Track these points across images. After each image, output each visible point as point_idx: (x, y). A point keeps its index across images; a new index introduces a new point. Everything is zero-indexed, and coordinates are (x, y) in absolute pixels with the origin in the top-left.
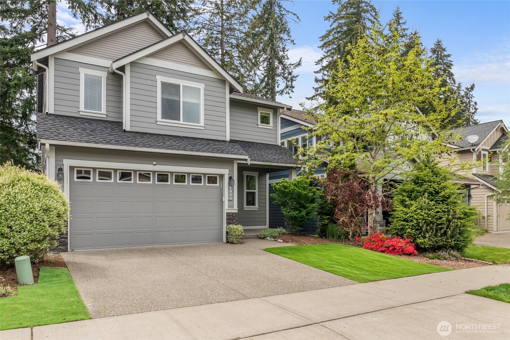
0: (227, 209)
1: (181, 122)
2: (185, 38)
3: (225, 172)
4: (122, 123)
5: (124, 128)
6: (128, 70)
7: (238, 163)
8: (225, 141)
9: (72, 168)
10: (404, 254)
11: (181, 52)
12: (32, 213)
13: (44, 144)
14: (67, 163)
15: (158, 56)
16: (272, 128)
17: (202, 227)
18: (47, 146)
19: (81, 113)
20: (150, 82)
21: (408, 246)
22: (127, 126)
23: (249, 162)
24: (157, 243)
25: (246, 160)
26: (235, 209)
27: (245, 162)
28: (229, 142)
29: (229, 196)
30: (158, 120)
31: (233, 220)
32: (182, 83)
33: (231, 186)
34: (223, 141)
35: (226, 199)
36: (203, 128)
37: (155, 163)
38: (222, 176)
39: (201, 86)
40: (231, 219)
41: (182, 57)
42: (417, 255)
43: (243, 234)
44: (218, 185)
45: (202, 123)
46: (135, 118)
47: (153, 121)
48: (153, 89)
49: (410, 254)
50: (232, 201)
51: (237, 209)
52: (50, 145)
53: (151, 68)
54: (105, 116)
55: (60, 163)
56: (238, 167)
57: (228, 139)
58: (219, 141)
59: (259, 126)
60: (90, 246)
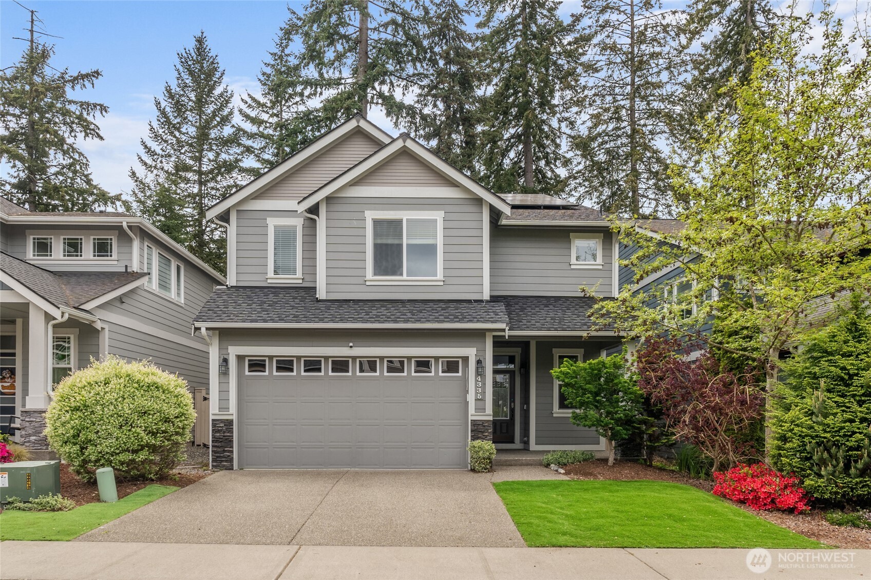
0: (473, 414)
1: (405, 277)
2: (406, 144)
3: (471, 352)
4: (315, 288)
5: (317, 296)
6: (323, 210)
7: (494, 336)
8: (481, 301)
9: (240, 358)
10: (779, 510)
11: (405, 168)
12: (121, 416)
13: (199, 329)
14: (234, 351)
15: (368, 181)
16: (601, 267)
17: (432, 442)
18: (203, 330)
19: (269, 281)
20: (355, 223)
21: (787, 492)
22: (321, 294)
23: (507, 333)
24: (359, 465)
25: (504, 330)
26: (488, 414)
27: (502, 334)
28: (487, 301)
29: (476, 393)
30: (368, 278)
31: (483, 432)
32: (405, 216)
33: (480, 375)
34: (476, 301)
35: (471, 398)
36: (442, 283)
37: (351, 344)
38: (466, 359)
39: (438, 216)
40: (478, 430)
41: (409, 174)
42: (808, 514)
43: (494, 457)
44: (460, 374)
45: (440, 275)
46: (333, 280)
47: (360, 280)
48: (360, 232)
49: (791, 511)
50: (483, 400)
51: (492, 413)
52: (207, 329)
53: (356, 201)
54: (301, 281)
55: (224, 352)
56: (494, 342)
57: (486, 296)
58: (469, 301)
59: (573, 267)
60: (265, 465)
